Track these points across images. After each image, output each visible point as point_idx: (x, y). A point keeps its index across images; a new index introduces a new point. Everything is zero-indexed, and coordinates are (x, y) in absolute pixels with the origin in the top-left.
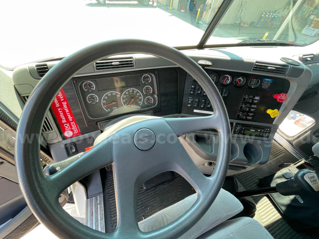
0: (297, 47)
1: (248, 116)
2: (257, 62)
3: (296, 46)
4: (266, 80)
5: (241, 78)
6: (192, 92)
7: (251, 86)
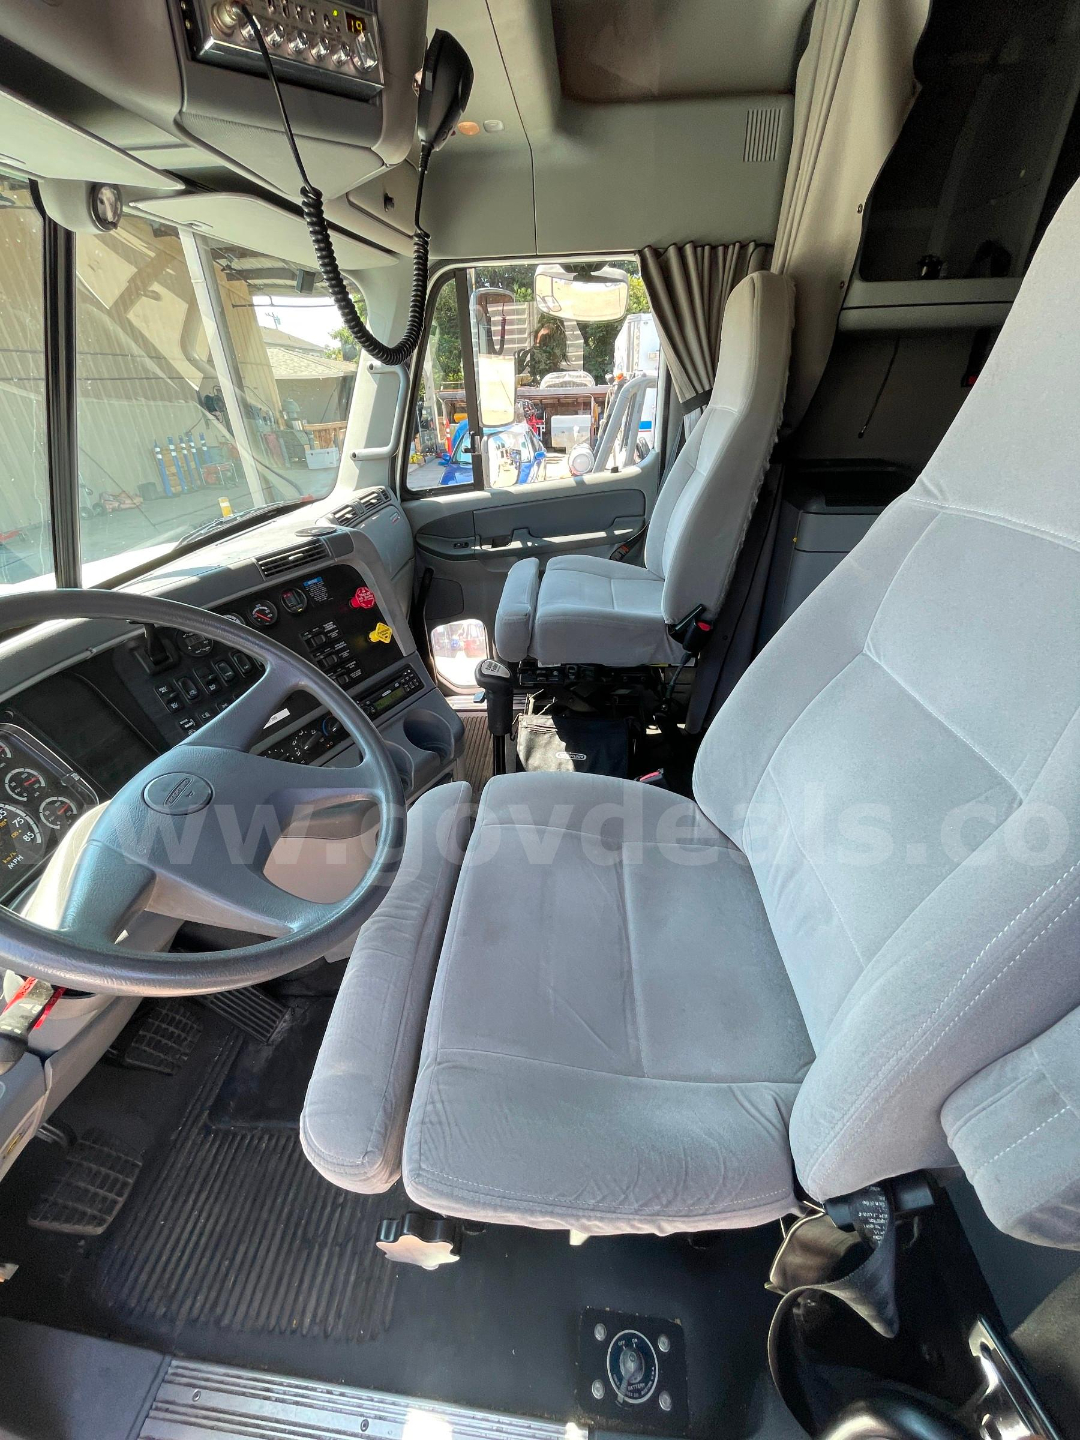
0: (315, 504)
1: (349, 671)
2: (259, 560)
3: (312, 502)
4: (309, 583)
5: (259, 607)
6: (174, 706)
7: (296, 610)
